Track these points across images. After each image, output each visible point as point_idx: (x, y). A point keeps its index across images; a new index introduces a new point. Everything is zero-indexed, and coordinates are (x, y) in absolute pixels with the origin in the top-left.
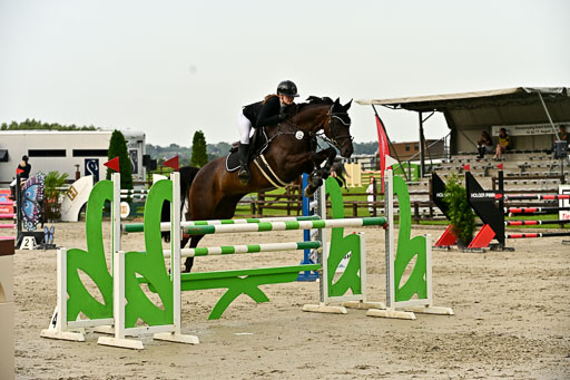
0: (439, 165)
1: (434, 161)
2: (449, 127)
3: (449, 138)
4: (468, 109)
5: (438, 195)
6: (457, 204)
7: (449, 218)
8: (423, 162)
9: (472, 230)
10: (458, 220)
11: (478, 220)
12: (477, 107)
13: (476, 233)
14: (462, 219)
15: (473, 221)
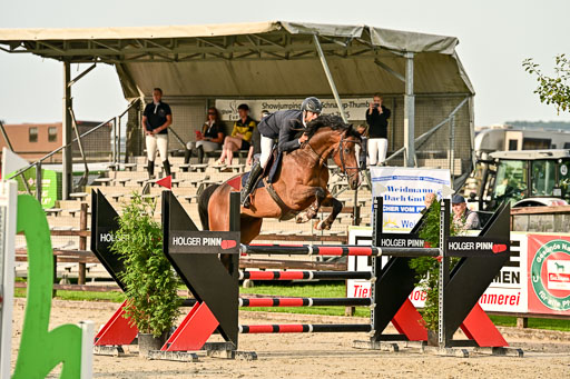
0: (103, 175)
1: (92, 167)
2: (127, 95)
3: (125, 119)
4: (170, 60)
5: (104, 238)
6: (142, 260)
7: (122, 286)
8: (69, 167)
9: (169, 313)
10: (142, 292)
11: (183, 292)
12: (188, 58)
13: (178, 321)
14: (151, 290)
15: (173, 295)
